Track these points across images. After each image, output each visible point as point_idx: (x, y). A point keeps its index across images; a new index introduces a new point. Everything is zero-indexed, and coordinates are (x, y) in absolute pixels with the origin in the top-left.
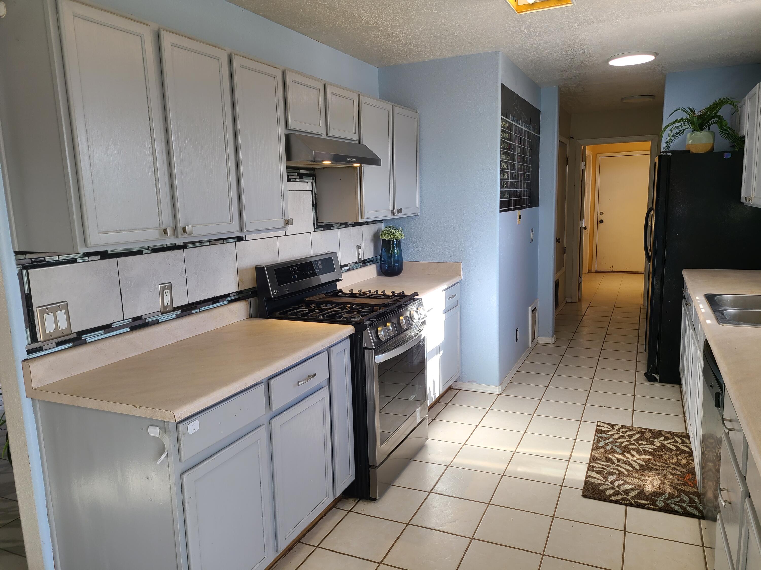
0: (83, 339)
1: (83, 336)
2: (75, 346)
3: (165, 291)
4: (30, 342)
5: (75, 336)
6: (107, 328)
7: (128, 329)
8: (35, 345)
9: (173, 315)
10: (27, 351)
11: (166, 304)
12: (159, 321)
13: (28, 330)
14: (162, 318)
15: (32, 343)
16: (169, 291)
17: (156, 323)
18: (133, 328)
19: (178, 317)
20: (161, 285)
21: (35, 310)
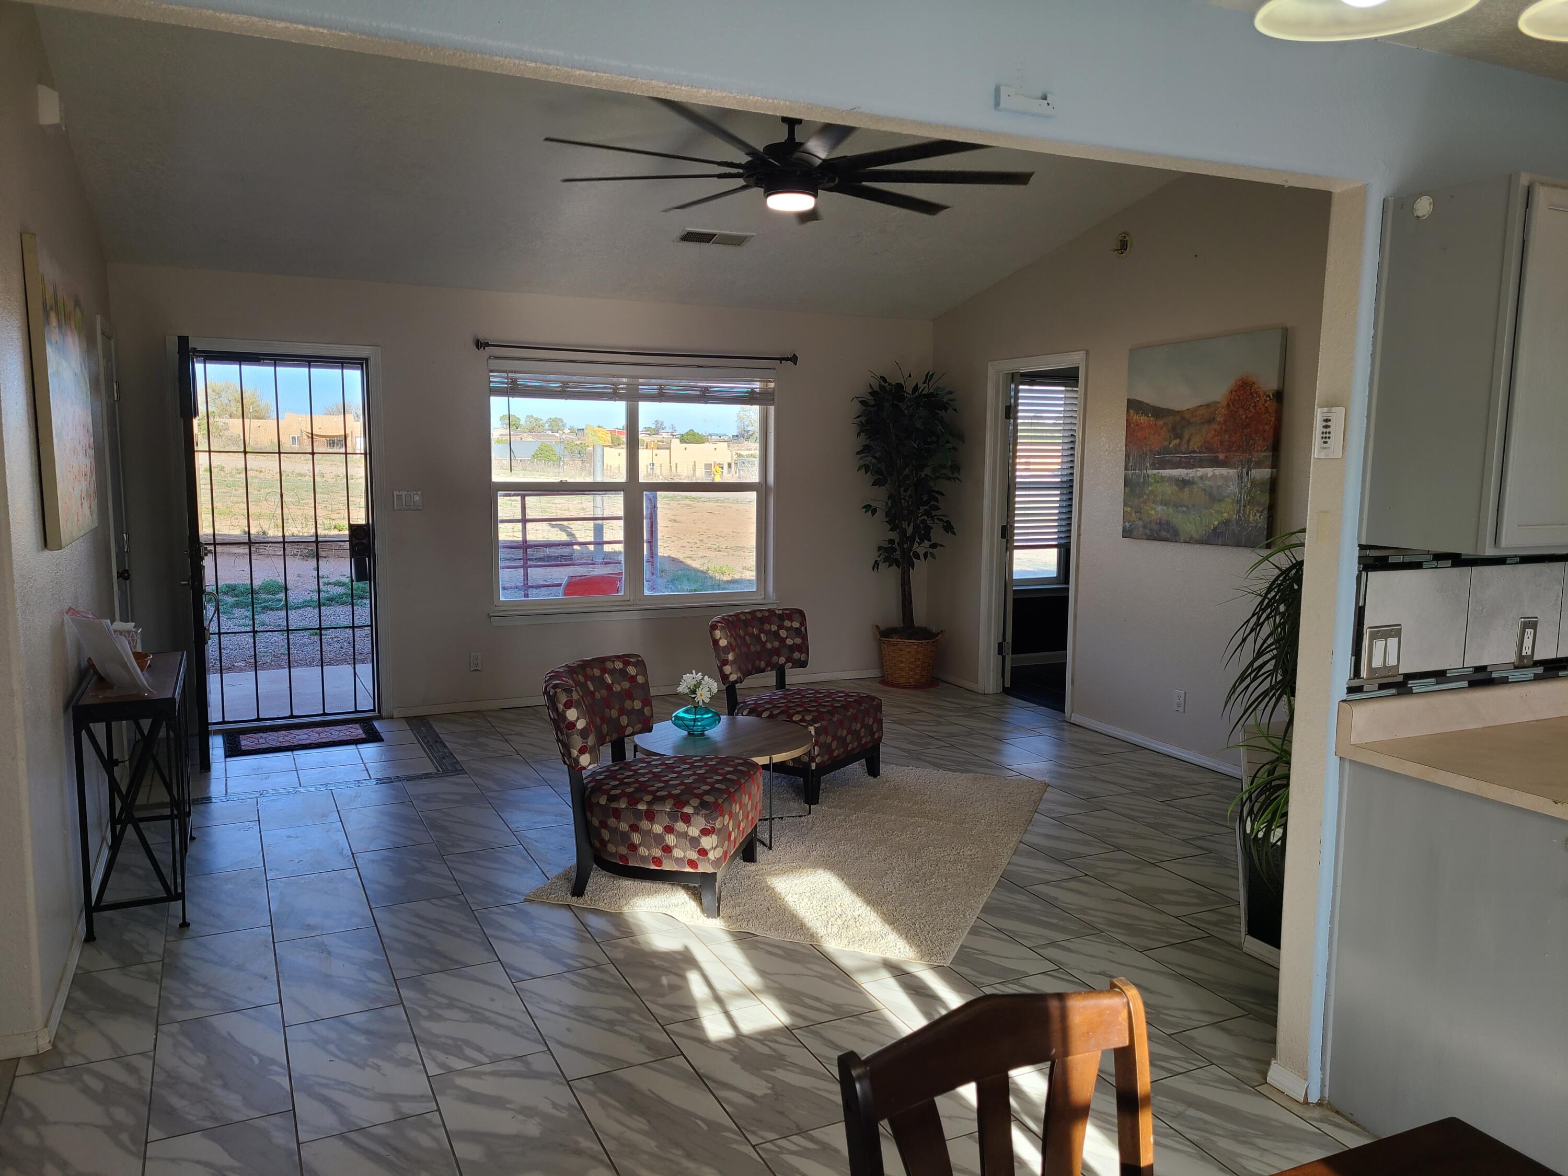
0: (1409, 686)
1: (1410, 682)
2: (1399, 694)
3: (1527, 630)
4: (1352, 676)
5: (1401, 679)
6: (1440, 675)
7: (1465, 684)
8: (1357, 682)
9: (1530, 673)
10: (1348, 688)
11: (1524, 653)
12: (1509, 680)
13: (1353, 658)
14: (1513, 676)
15: (1354, 679)
16: (1532, 631)
17: (1504, 681)
18: (1475, 684)
19: (1538, 678)
20: (1523, 620)
21: (1365, 631)
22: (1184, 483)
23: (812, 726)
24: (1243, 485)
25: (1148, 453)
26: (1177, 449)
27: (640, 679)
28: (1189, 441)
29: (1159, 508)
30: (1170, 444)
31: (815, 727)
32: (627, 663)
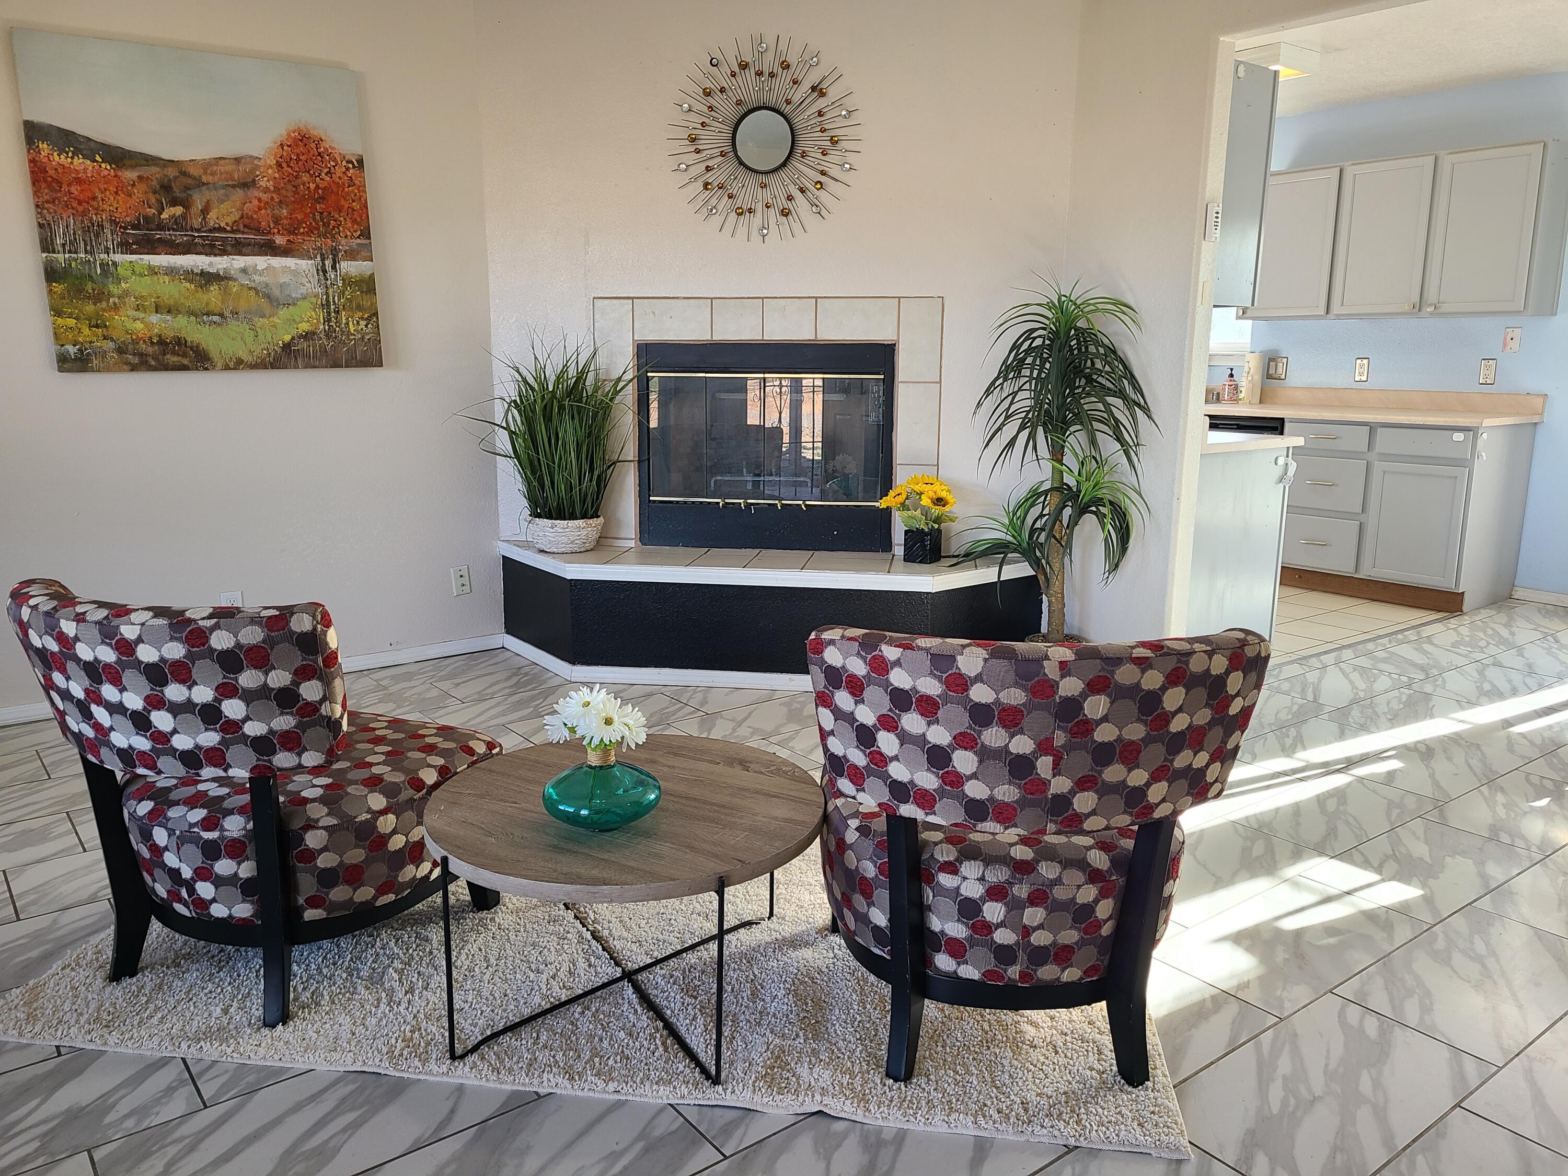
22: (207, 278)
24: (329, 282)
25: (107, 225)
26: (178, 224)
28: (205, 211)
29: (154, 318)
30: (161, 213)
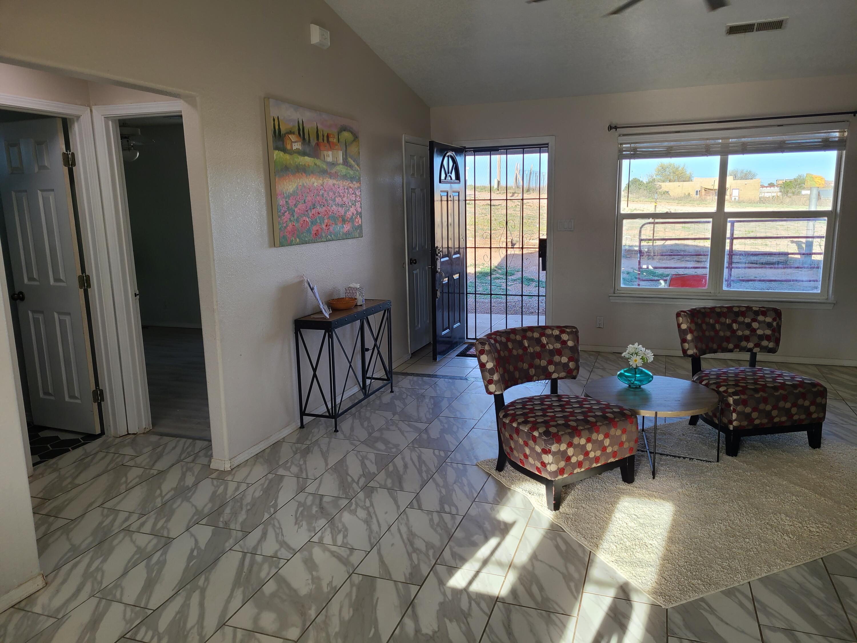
23: (731, 397)
27: (570, 343)
31: (733, 398)
32: (562, 332)
